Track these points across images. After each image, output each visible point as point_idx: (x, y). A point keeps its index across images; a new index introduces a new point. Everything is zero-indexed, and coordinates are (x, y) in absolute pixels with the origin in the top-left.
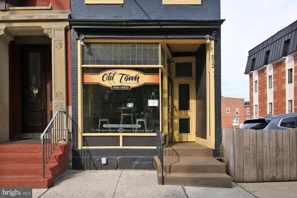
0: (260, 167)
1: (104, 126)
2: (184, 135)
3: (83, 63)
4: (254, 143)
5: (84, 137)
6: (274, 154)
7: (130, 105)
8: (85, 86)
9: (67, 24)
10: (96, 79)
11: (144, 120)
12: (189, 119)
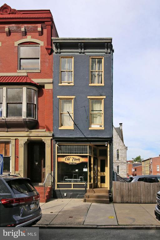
0: (122, 197)
1: (66, 180)
2: (103, 184)
3: (58, 153)
4: (120, 187)
5: (57, 184)
6: (128, 193)
7: (77, 170)
8: (58, 163)
9: (52, 138)
10: (62, 160)
11: (83, 177)
12: (105, 176)
